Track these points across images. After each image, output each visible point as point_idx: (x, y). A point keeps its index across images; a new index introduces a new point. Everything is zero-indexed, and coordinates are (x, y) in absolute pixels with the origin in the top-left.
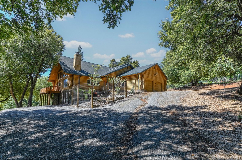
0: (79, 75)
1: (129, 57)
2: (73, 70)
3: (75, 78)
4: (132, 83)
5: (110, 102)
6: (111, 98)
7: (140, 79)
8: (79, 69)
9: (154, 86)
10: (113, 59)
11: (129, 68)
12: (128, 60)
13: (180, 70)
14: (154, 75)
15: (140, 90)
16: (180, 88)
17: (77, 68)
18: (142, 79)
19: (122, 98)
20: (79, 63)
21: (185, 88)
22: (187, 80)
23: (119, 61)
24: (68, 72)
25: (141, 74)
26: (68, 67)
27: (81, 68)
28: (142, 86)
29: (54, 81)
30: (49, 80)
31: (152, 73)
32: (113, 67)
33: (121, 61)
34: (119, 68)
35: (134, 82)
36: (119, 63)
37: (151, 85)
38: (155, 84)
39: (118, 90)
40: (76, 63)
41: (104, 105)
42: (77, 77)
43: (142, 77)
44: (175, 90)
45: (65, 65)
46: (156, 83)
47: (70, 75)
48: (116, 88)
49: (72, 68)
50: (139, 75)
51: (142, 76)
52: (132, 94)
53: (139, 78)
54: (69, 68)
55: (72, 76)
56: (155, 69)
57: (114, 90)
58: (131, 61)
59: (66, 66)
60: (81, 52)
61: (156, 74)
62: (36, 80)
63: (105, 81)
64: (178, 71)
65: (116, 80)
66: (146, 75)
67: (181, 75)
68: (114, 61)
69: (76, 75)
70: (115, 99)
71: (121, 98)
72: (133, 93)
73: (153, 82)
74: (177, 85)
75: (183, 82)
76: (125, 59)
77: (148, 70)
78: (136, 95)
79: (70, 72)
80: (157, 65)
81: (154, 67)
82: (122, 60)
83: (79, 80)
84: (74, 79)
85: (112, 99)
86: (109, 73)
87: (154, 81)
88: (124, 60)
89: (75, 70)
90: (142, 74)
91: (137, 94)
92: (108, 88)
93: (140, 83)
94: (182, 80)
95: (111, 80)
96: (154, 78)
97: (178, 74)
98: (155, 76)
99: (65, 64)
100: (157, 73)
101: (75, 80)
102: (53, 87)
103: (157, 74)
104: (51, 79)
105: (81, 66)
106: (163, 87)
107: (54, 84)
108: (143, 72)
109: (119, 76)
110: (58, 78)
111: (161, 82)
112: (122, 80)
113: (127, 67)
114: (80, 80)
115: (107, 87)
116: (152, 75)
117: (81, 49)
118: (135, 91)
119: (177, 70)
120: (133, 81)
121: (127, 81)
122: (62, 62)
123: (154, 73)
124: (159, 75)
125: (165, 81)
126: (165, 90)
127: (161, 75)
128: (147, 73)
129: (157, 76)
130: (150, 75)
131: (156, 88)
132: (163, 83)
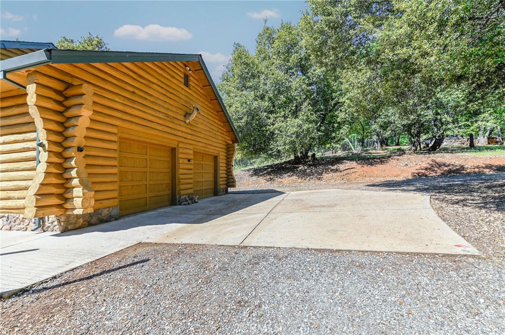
9: (181, 171)
13: (274, 115)
14: (182, 118)
16: (265, 169)
25: (58, 85)
38: (189, 160)
46: (191, 157)
50: (31, 90)
51: (67, 98)
56: (186, 85)
61: (190, 114)
64: (267, 117)
67: (276, 131)
73: (173, 150)
81: (185, 75)
87: (180, 145)
90: (68, 87)
96: (183, 129)
97: (268, 127)
100: (198, 107)
106: (222, 173)
111: (215, 153)
116: (168, 116)
119: (265, 114)
123: (184, 108)
124: (206, 120)
125: (228, 148)
126: (228, 183)
127: (216, 121)
128: (133, 93)
129: (200, 126)
130: (156, 108)
131: (191, 181)
132: (221, 157)
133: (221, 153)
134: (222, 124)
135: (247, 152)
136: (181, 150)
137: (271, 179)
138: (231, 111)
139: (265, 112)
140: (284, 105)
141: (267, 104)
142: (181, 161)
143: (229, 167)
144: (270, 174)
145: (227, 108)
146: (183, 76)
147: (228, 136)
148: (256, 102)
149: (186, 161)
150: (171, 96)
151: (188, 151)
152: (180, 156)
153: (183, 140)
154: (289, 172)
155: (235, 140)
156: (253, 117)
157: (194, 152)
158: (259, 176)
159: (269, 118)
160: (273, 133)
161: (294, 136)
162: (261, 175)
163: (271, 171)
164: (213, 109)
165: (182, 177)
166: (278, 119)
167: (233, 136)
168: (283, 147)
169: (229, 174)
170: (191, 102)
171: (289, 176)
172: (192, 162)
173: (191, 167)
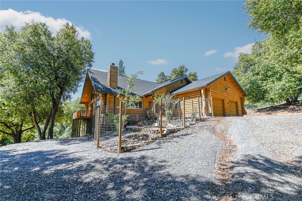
0: (114, 94)
1: (183, 68)
2: (106, 88)
3: (109, 99)
4: (192, 103)
5: (156, 139)
6: (158, 130)
7: (203, 96)
8: (115, 85)
9: (226, 107)
10: (162, 72)
11: (184, 83)
12: (182, 72)
13: (266, 81)
14: (225, 90)
15: (204, 114)
16: (265, 109)
17: (112, 85)
18: (206, 97)
19: (178, 130)
20: (115, 78)
21: (274, 109)
22: (281, 97)
23: (170, 75)
24: (100, 90)
25: (205, 89)
26: (100, 84)
27: (117, 85)
28: (207, 108)
29: (87, 104)
30: (81, 102)
31: (221, 86)
32: (161, 82)
33: (171, 74)
34: (170, 82)
35: (193, 101)
36: (170, 77)
37: (220, 105)
38: (228, 103)
39: (170, 115)
40: (110, 78)
41: (143, 145)
42: (112, 96)
43: (207, 93)
44: (256, 112)
45: (96, 82)
46: (228, 102)
47: (102, 95)
48: (166, 112)
49: (105, 85)
50: (202, 91)
51: (206, 91)
52: (194, 122)
53: (201, 96)
54: (102, 85)
55: (105, 96)
56: (225, 80)
57: (163, 114)
58: (186, 73)
59: (98, 82)
60: (123, 67)
61: (227, 89)
62: (59, 102)
63: (150, 101)
64: (262, 83)
65: (165, 100)
66: (212, 91)
67: (268, 89)
68: (163, 75)
69: (110, 94)
70: (165, 132)
71: (176, 130)
72: (195, 119)
73: (223, 101)
74: (260, 105)
75: (272, 99)
76: (177, 71)
77: (215, 82)
78: (201, 124)
79: (102, 91)
80: (229, 74)
81: (225, 78)
82: (173, 73)
83: (114, 101)
84: (107, 100)
85: (159, 133)
86: (155, 90)
87: (225, 99)
88: (176, 73)
89: (109, 87)
90: (207, 89)
91: (202, 121)
92: (155, 111)
93: (204, 102)
94: (271, 97)
95: (158, 100)
96: (225, 94)
97: (263, 87)
98: (227, 92)
99: (97, 80)
100: (230, 86)
101: (109, 100)
102: (86, 111)
103: (229, 88)
104: (84, 100)
105: (117, 82)
106: (240, 108)
107: (87, 107)
108: (208, 86)
109: (171, 92)
110: (92, 100)
111: (236, 101)
112: (175, 99)
113: (182, 81)
114: (116, 100)
115: (154, 109)
116: (221, 91)
117: (122, 64)
118: (198, 116)
119: (260, 82)
120: (193, 99)
121: (185, 101)
122: (94, 78)
123: (225, 87)
124: (232, 90)
125: (241, 99)
126: (243, 113)
127: (235, 89)
128: (214, 87)
129: (230, 92)
130: (219, 89)
131: (229, 110)
132: (239, 102)
133: (239, 101)
134: (238, 90)
135: (252, 101)
136: (225, 100)
137: (269, 113)
138: (240, 83)
139: (260, 80)
140: (272, 76)
141: (261, 77)
142: (225, 103)
143: (243, 106)
144: (269, 111)
145: (239, 82)
146: (224, 78)
147: (241, 94)
148: (254, 77)
149: (227, 104)
150: (222, 85)
151: (227, 100)
152: (225, 102)
153: (226, 97)
154: (282, 109)
155: (245, 95)
156: (253, 83)
157: (229, 101)
158: (261, 112)
159: (263, 83)
160: (266, 90)
161: (280, 90)
162: (262, 112)
163: (269, 110)
164: (234, 85)
165: (226, 108)
166: (268, 83)
167: (244, 94)
168: (274, 96)
169: (243, 109)
170: (227, 85)
171: (282, 111)
172: (229, 104)
173: (229, 105)
